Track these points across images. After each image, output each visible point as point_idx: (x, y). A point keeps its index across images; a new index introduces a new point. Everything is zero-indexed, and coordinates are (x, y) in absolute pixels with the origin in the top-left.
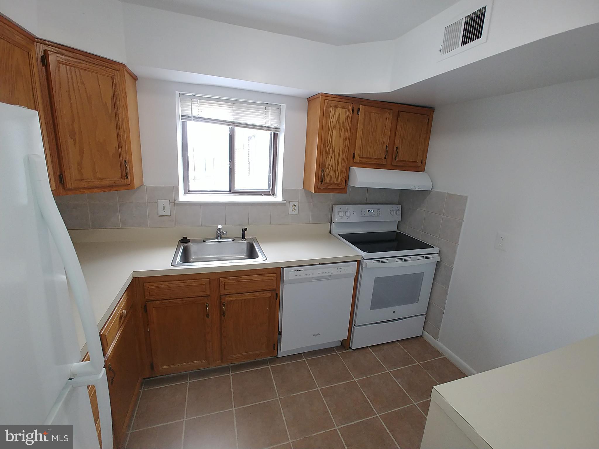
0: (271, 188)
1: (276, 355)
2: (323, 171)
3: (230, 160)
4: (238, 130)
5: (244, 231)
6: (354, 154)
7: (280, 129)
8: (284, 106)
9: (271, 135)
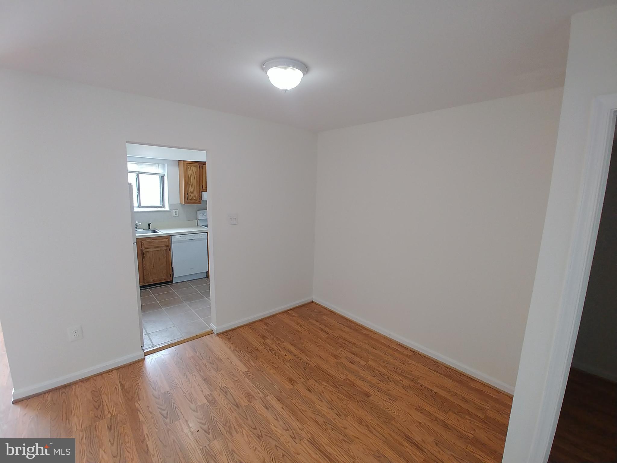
0: (162, 204)
1: (172, 280)
2: (187, 194)
3: (137, 190)
4: (140, 175)
5: (149, 225)
6: (202, 186)
7: (164, 174)
8: (166, 165)
9: (160, 177)
